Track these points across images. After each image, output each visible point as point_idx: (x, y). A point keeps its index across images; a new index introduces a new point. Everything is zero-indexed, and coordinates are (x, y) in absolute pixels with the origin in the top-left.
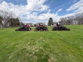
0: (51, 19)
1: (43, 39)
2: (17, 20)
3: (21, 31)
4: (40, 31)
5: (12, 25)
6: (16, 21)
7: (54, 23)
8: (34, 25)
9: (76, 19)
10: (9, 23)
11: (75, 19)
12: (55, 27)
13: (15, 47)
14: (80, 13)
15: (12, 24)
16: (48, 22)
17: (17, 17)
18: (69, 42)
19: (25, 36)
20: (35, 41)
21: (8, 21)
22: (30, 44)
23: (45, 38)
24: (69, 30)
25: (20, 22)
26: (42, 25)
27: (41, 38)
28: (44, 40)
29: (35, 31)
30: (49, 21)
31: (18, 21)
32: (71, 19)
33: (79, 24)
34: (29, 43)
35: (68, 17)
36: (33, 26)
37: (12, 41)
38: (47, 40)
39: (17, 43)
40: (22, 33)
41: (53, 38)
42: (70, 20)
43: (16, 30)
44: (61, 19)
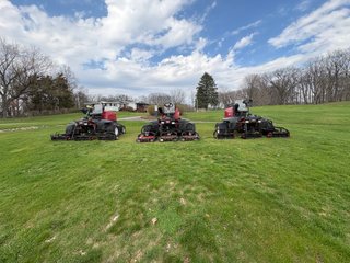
0: (207, 79)
1: (182, 193)
2: (62, 82)
3: (77, 139)
4: (165, 140)
5: (35, 108)
6: (54, 88)
7: (222, 95)
8: (134, 107)
9: (308, 81)
10: (23, 96)
11: (306, 81)
12: (228, 122)
13: (47, 247)
14: (325, 55)
15: (36, 101)
16: (196, 91)
17: (58, 70)
18: (296, 207)
19: (95, 173)
20: (145, 205)
21: (16, 88)
22: (119, 223)
23: (187, 187)
24: (286, 134)
25: (75, 91)
26: (172, 115)
27: (168, 187)
28: (185, 197)
29: (143, 141)
30: (201, 90)
31: (65, 87)
32: (289, 80)
33: (318, 100)
34: (115, 219)
35: (278, 73)
36: (130, 110)
37: (33, 203)
38: (199, 197)
39: (56, 217)
40: (83, 153)
41: (224, 187)
42: (286, 84)
43: (54, 139)
44: (247, 79)
